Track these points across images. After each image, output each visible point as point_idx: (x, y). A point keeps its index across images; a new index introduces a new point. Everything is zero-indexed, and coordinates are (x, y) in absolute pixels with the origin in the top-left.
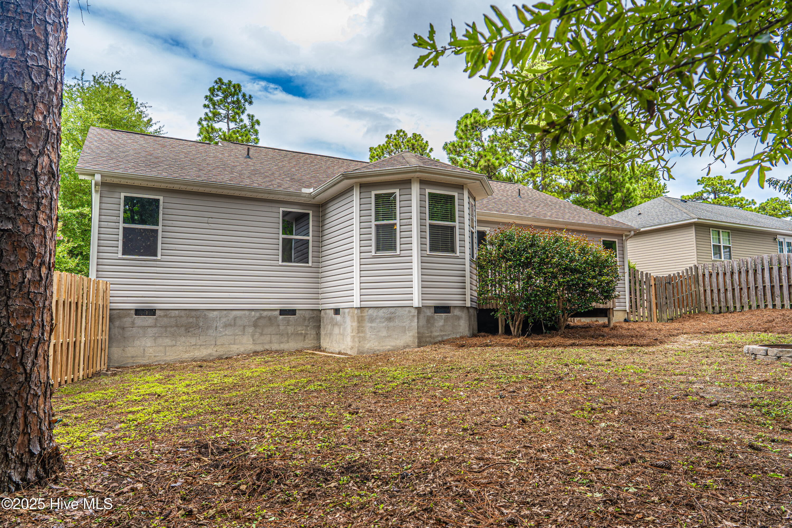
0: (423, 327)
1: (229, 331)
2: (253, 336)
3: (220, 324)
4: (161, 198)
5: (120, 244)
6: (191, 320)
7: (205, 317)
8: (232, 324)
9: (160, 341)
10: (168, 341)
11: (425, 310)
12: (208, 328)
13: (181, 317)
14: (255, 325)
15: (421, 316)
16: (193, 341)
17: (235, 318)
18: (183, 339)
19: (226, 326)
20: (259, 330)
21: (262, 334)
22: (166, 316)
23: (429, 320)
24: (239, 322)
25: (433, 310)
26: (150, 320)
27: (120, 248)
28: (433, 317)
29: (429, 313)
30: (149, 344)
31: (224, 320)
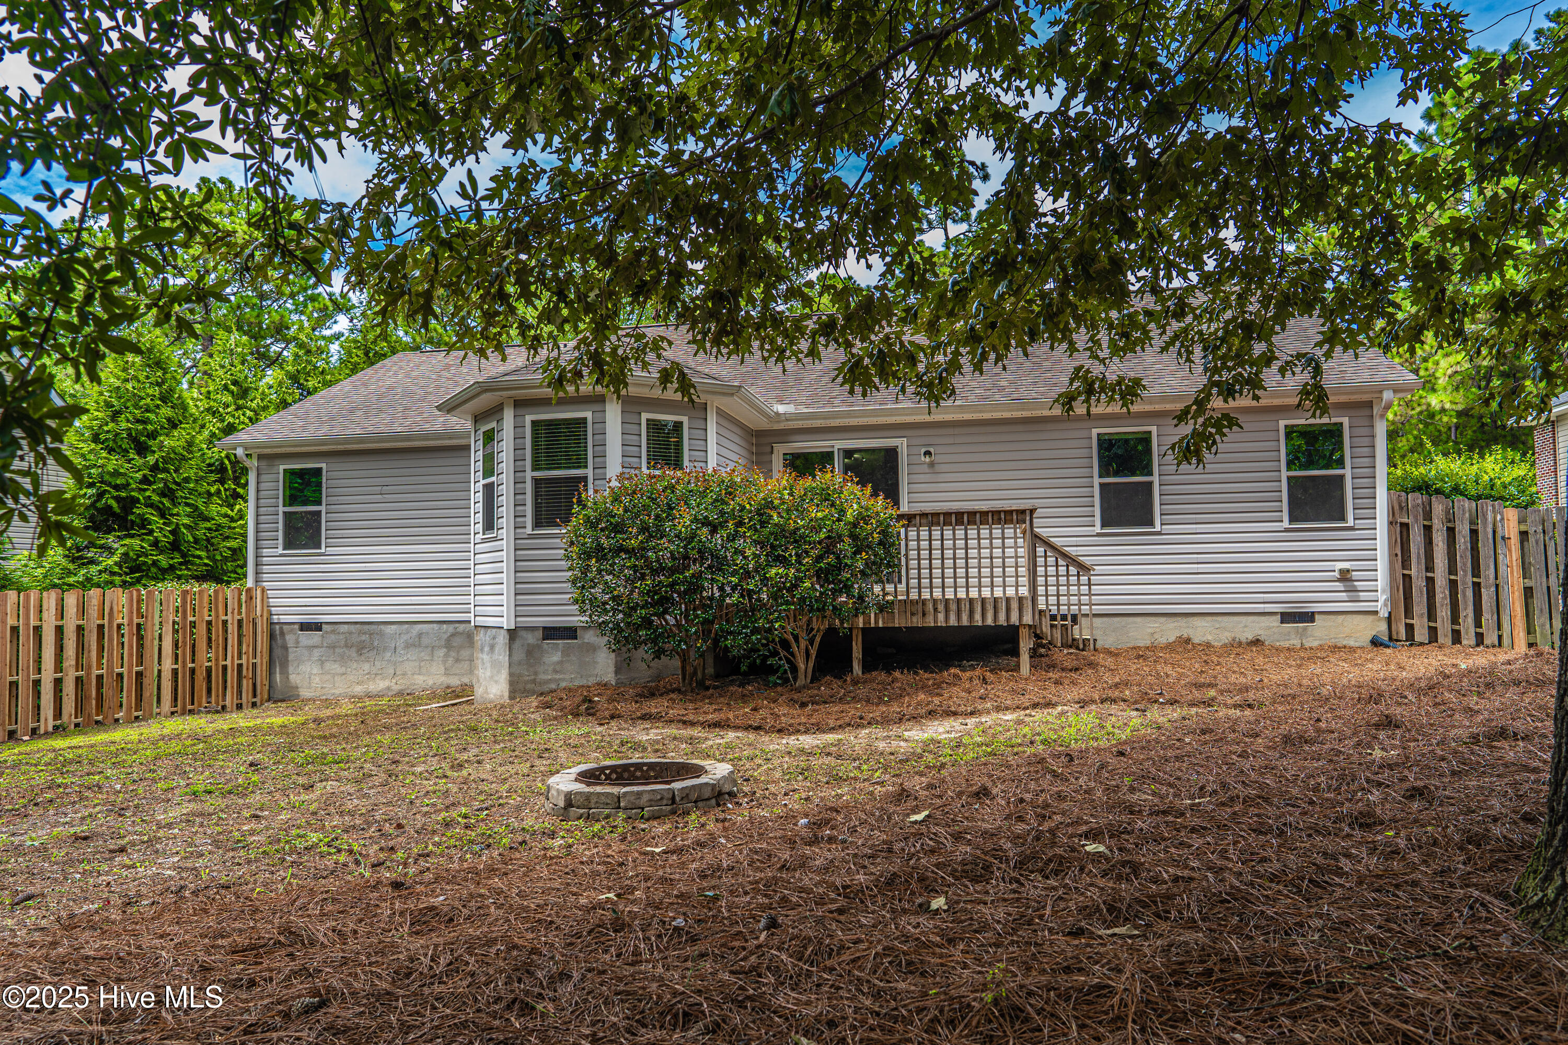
0: (520, 663)
1: (413, 654)
2: (444, 662)
3: (400, 643)
4: (324, 466)
5: (280, 534)
6: (363, 638)
7: (381, 634)
8: (415, 644)
9: (328, 665)
10: (336, 667)
11: (523, 633)
12: (385, 649)
13: (351, 633)
14: (448, 645)
15: (517, 644)
16: (366, 667)
17: (420, 635)
18: (355, 665)
19: (408, 646)
20: (453, 654)
21: (457, 660)
22: (333, 632)
23: (531, 653)
24: (425, 641)
25: (540, 634)
26: (314, 638)
27: (281, 541)
28: (539, 647)
29: (532, 638)
30: (315, 671)
31: (405, 637)
